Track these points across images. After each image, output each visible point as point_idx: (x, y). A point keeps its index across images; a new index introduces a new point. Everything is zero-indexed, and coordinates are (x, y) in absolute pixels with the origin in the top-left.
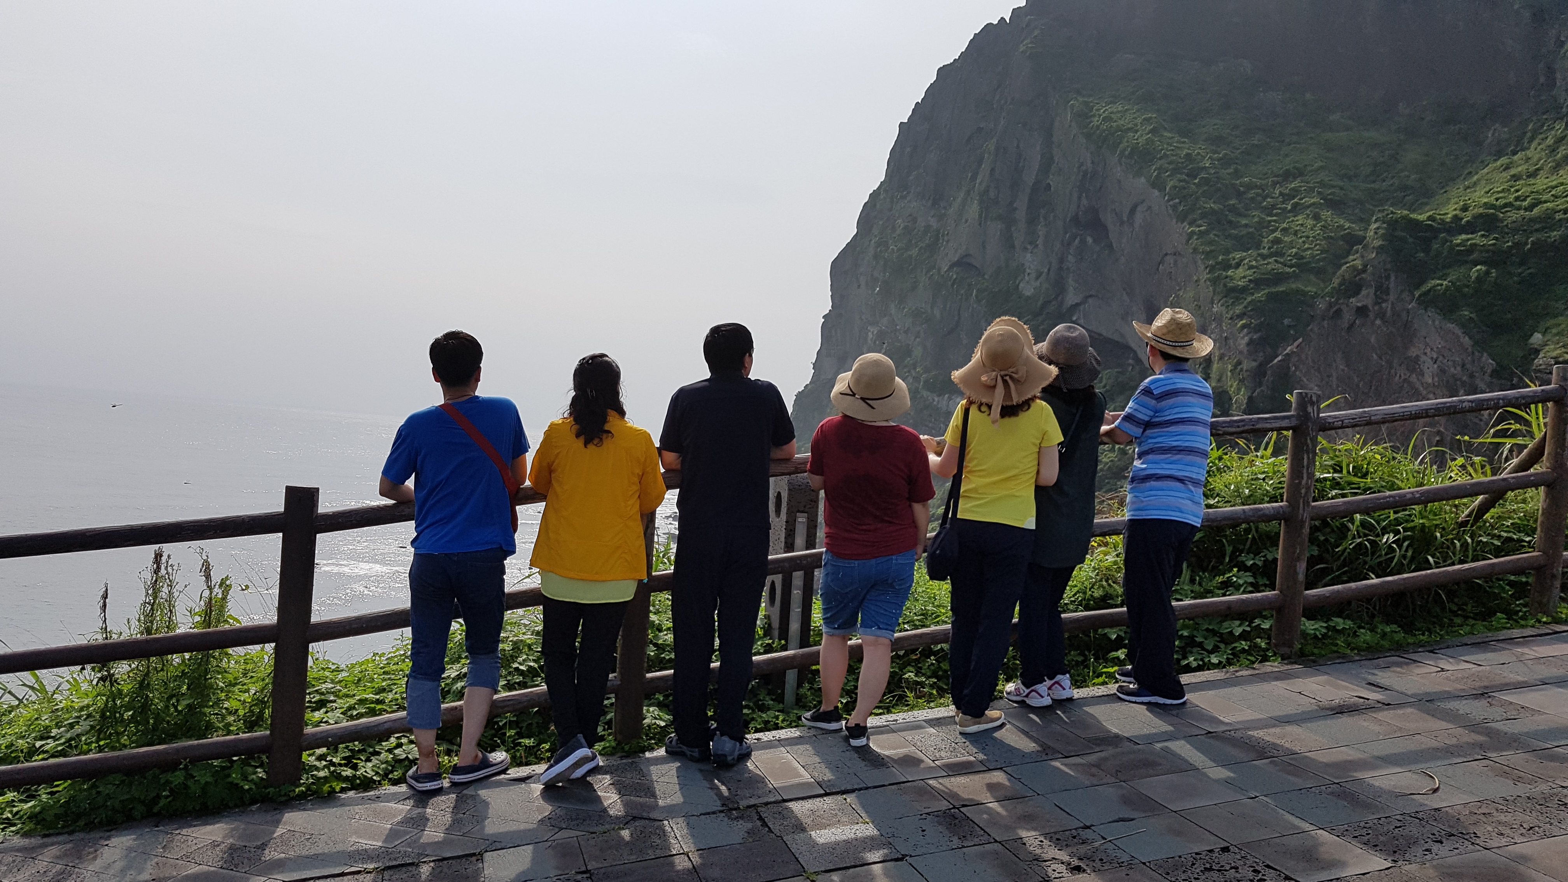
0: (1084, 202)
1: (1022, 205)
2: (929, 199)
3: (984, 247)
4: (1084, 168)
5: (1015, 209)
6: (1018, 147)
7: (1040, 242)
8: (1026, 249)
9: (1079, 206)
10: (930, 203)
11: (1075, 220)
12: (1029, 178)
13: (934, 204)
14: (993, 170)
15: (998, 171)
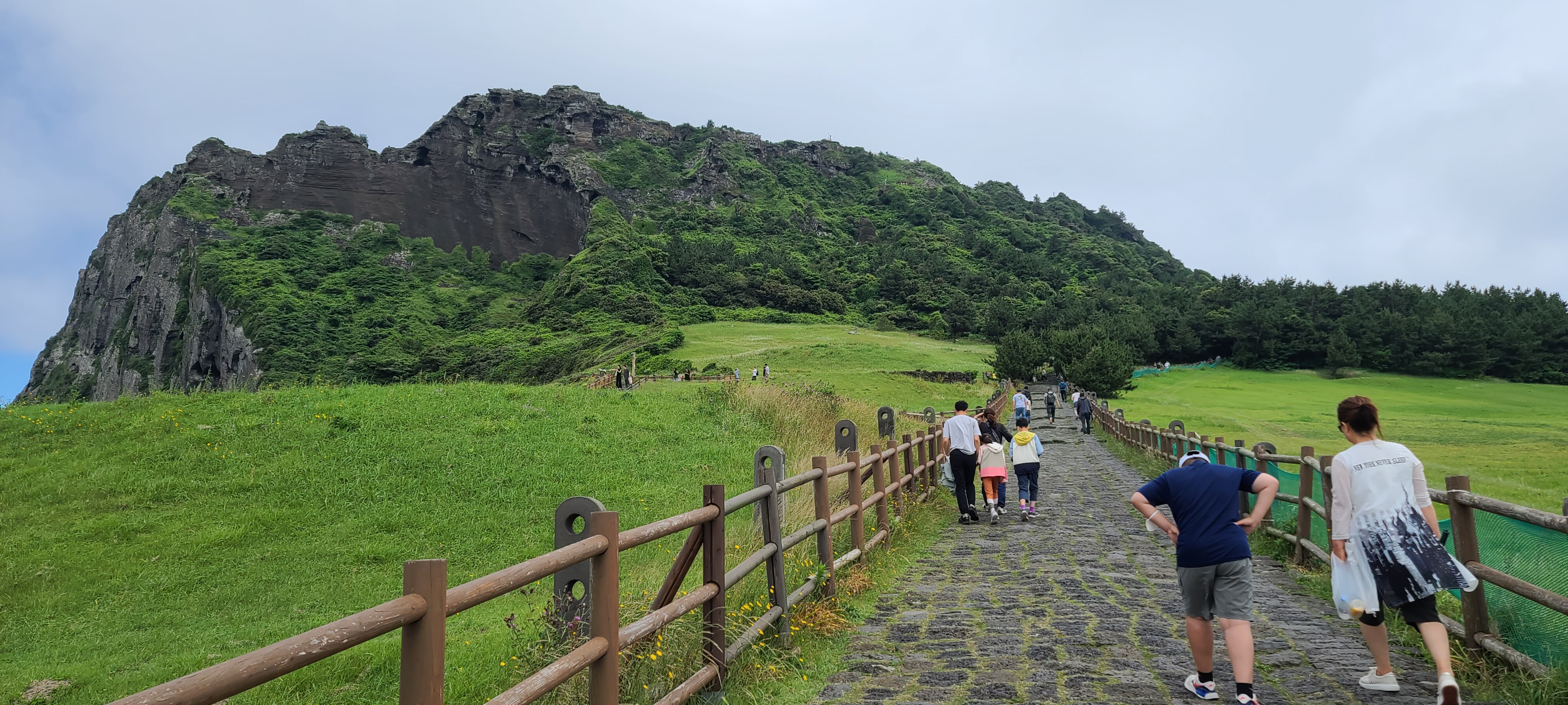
0: (204, 350)
1: (158, 353)
2: (92, 346)
4: (205, 318)
5: (153, 358)
6: (158, 296)
9: (200, 355)
10: (92, 352)
11: (197, 367)
12: (167, 326)
13: (96, 353)
14: (135, 318)
15: (139, 319)
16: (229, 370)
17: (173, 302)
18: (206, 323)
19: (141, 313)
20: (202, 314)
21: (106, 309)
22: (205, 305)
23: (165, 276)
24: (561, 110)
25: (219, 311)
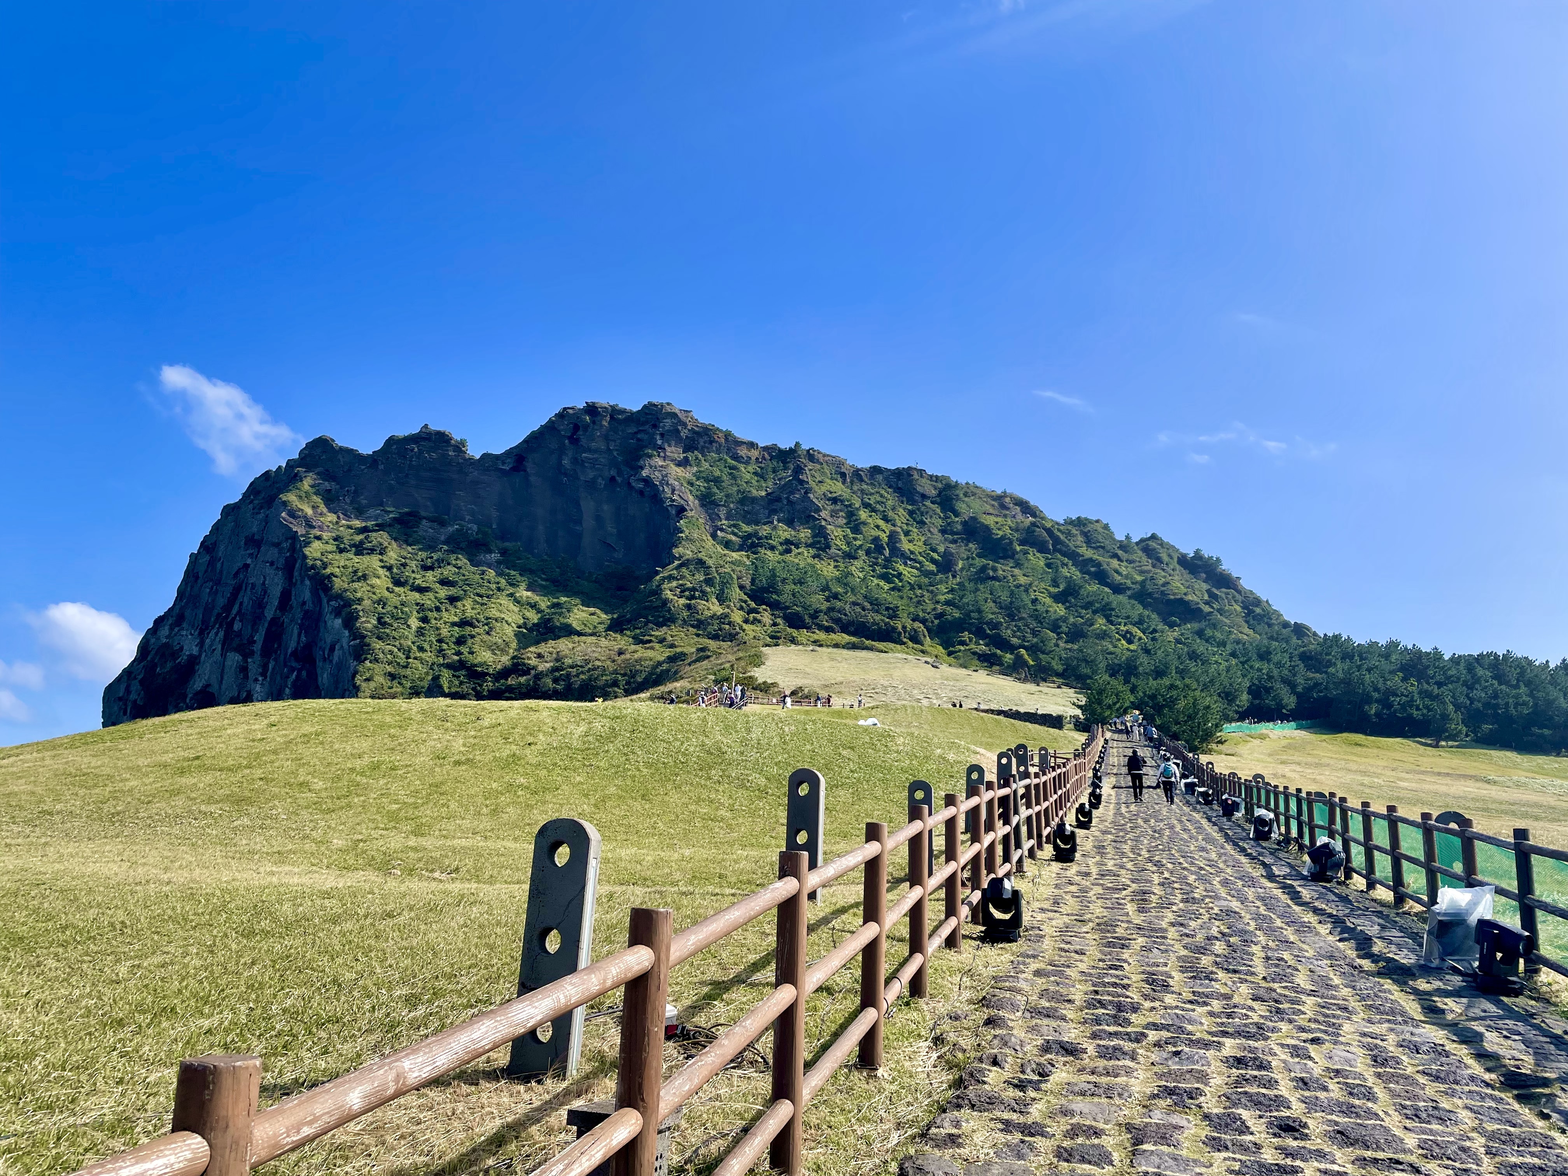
0: (303, 638)
1: (259, 637)
2: (197, 627)
3: (222, 678)
4: (306, 607)
5: (255, 642)
6: (264, 584)
7: (269, 674)
8: (256, 680)
9: (298, 643)
10: (197, 633)
11: (294, 653)
12: (269, 614)
13: (201, 634)
14: (241, 604)
15: (245, 605)
16: (325, 660)
17: (276, 592)
18: (306, 612)
19: (246, 599)
20: (304, 603)
21: (214, 593)
22: (307, 595)
23: (272, 564)
24: (655, 426)
25: (320, 601)
